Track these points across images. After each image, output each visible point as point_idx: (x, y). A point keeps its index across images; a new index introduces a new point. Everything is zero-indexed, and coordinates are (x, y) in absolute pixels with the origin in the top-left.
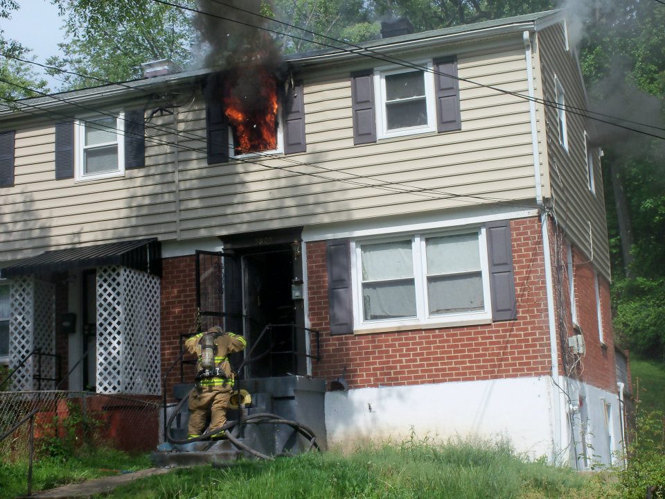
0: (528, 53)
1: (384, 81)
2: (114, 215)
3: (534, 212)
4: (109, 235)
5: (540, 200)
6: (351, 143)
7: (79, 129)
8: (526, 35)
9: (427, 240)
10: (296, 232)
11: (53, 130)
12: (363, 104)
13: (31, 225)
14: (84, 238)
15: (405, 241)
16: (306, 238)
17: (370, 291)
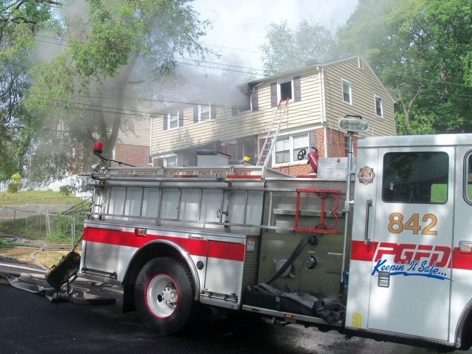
0: (320, 74)
1: (280, 86)
2: (209, 133)
3: (322, 127)
4: (208, 139)
5: (322, 122)
6: (270, 107)
7: (200, 107)
8: (318, 68)
9: (294, 137)
10: (256, 136)
11: (193, 108)
12: (274, 94)
13: (188, 137)
14: (201, 141)
15: (287, 138)
16: (259, 138)
17: (278, 155)
